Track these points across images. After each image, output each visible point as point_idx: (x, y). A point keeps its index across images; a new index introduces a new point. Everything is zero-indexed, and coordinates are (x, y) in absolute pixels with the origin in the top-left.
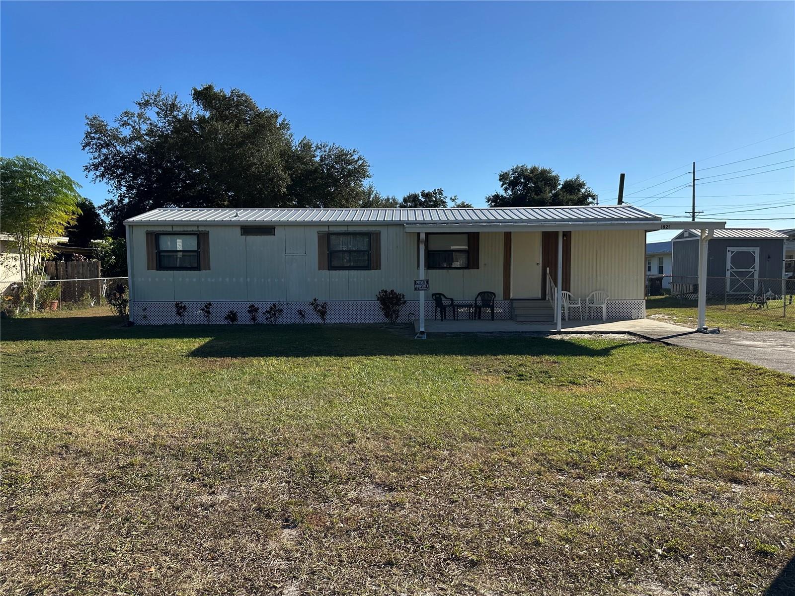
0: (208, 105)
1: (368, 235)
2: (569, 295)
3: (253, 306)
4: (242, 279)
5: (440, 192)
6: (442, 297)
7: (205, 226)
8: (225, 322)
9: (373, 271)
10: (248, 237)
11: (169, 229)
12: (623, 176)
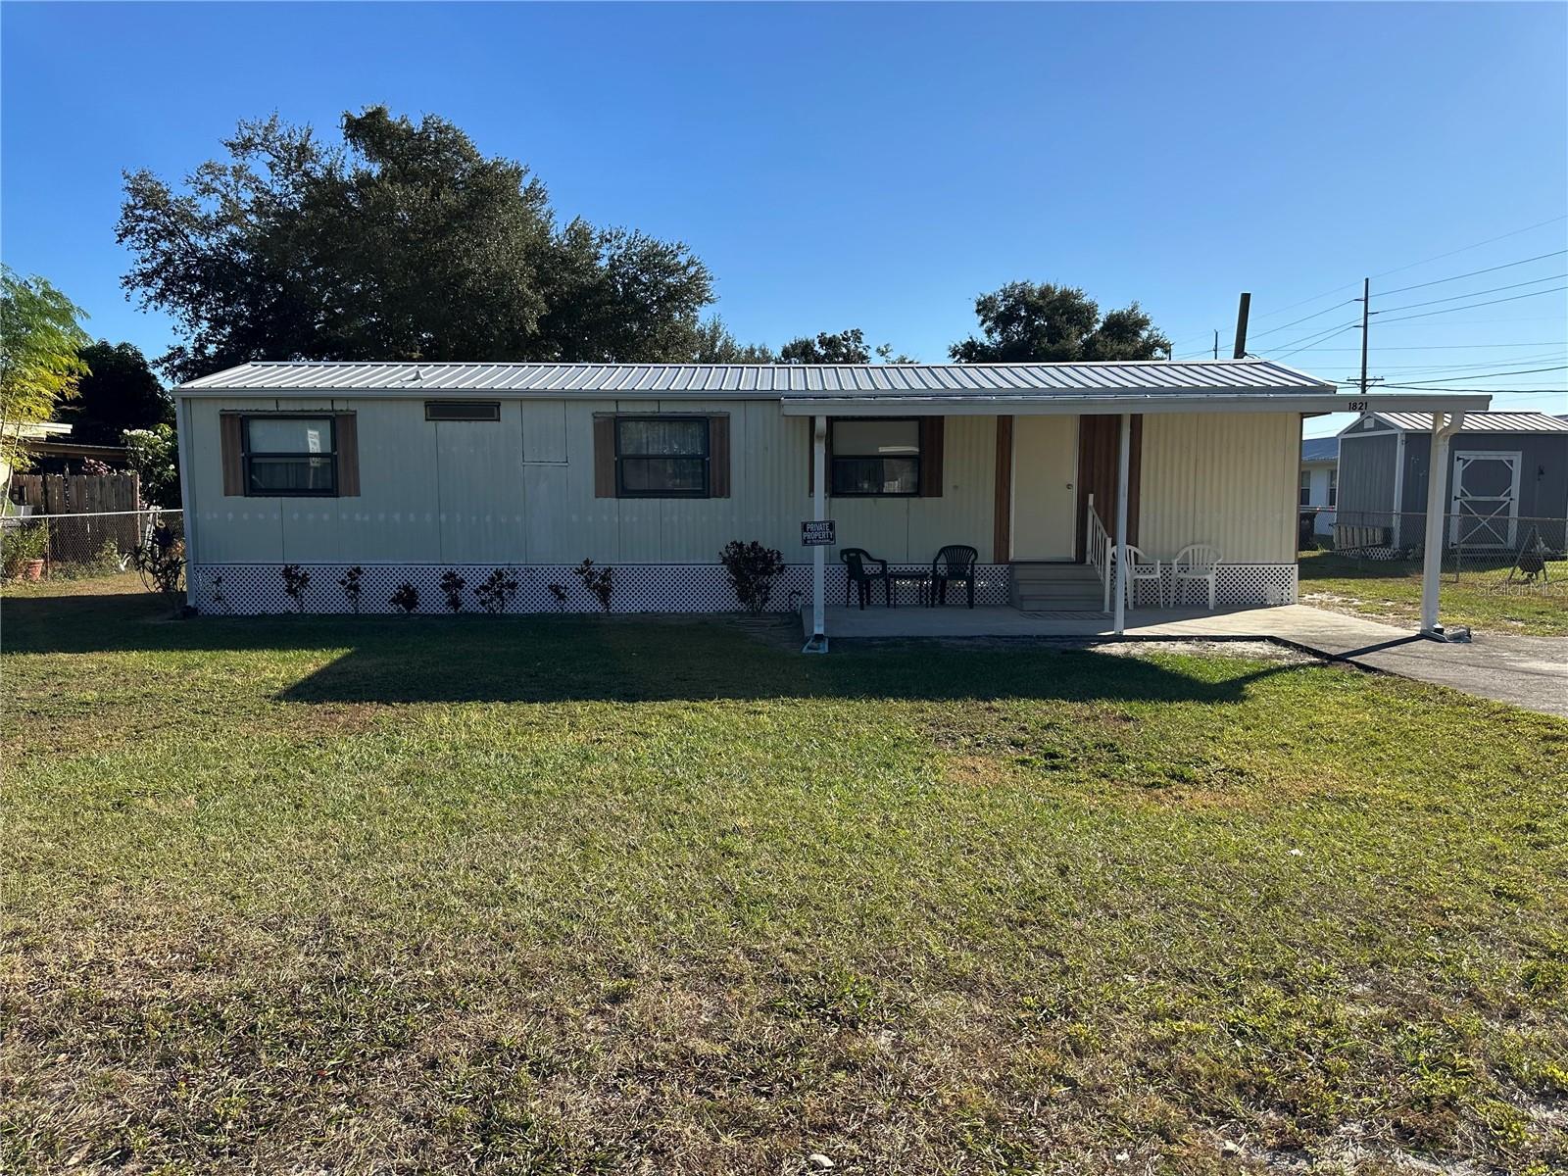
0: (376, 151)
1: (703, 420)
2: (1135, 553)
3: (452, 575)
4: (428, 517)
5: (857, 335)
6: (861, 555)
7: (348, 399)
8: (392, 609)
9: (713, 500)
10: (441, 424)
11: (271, 406)
12: (1246, 298)
